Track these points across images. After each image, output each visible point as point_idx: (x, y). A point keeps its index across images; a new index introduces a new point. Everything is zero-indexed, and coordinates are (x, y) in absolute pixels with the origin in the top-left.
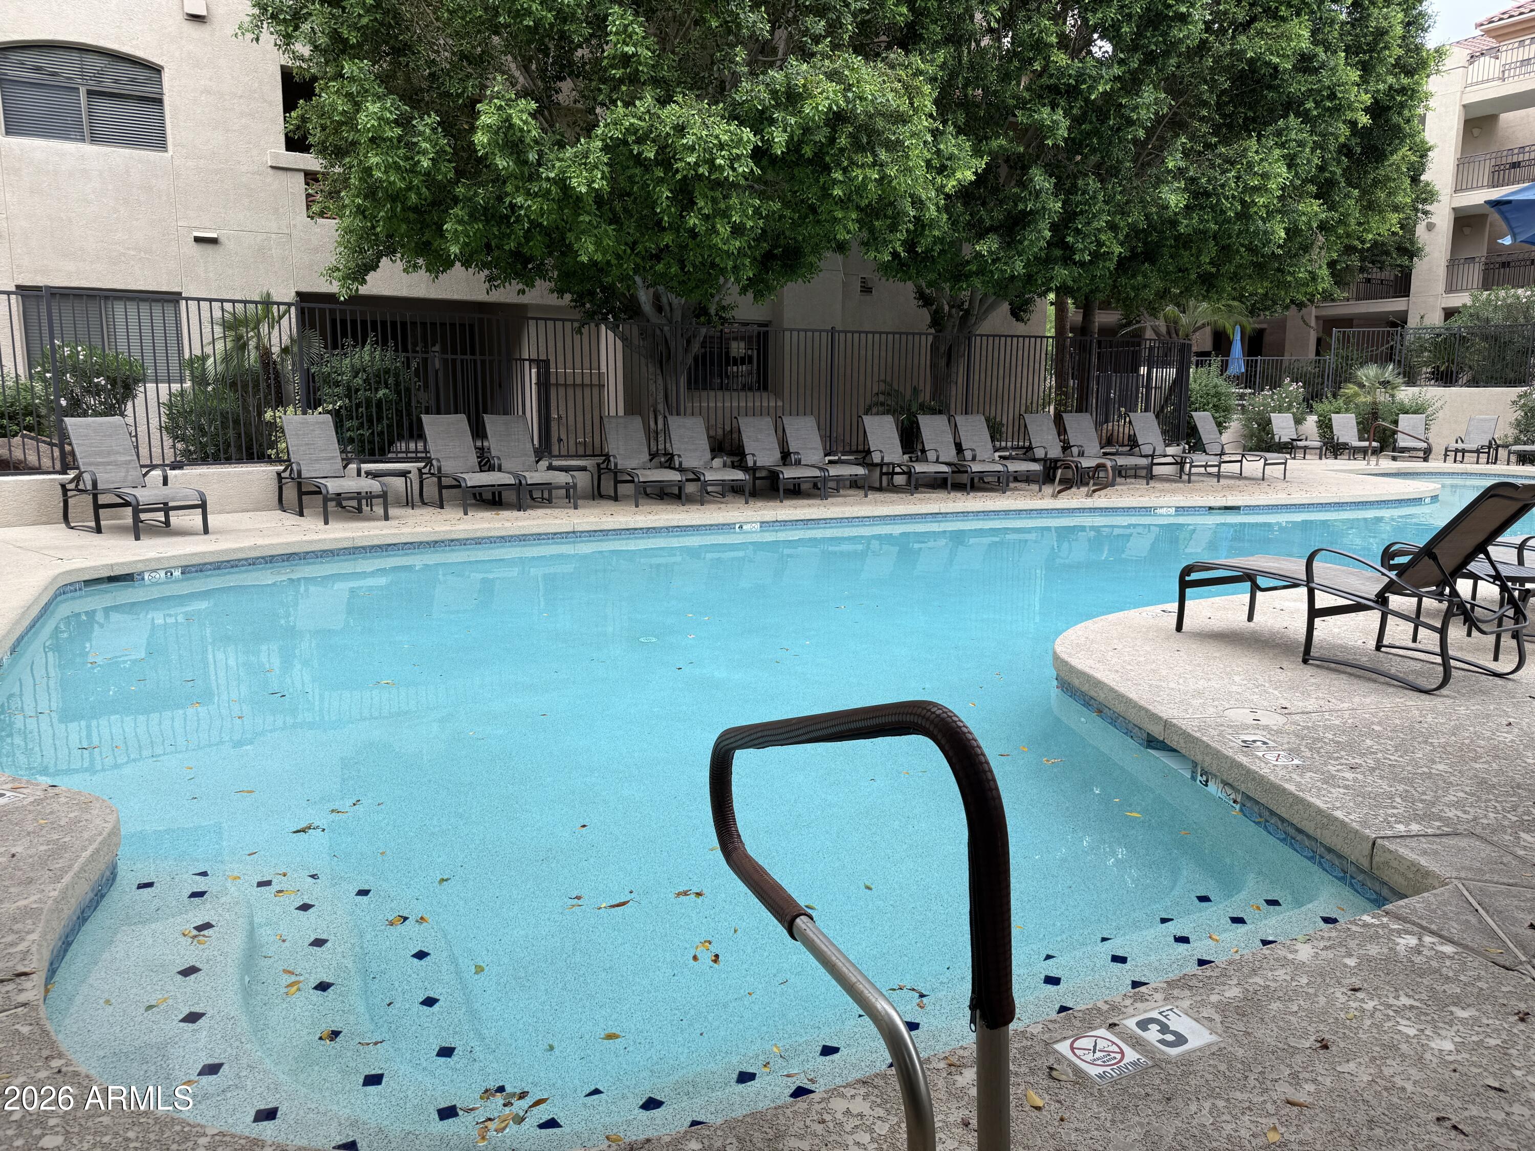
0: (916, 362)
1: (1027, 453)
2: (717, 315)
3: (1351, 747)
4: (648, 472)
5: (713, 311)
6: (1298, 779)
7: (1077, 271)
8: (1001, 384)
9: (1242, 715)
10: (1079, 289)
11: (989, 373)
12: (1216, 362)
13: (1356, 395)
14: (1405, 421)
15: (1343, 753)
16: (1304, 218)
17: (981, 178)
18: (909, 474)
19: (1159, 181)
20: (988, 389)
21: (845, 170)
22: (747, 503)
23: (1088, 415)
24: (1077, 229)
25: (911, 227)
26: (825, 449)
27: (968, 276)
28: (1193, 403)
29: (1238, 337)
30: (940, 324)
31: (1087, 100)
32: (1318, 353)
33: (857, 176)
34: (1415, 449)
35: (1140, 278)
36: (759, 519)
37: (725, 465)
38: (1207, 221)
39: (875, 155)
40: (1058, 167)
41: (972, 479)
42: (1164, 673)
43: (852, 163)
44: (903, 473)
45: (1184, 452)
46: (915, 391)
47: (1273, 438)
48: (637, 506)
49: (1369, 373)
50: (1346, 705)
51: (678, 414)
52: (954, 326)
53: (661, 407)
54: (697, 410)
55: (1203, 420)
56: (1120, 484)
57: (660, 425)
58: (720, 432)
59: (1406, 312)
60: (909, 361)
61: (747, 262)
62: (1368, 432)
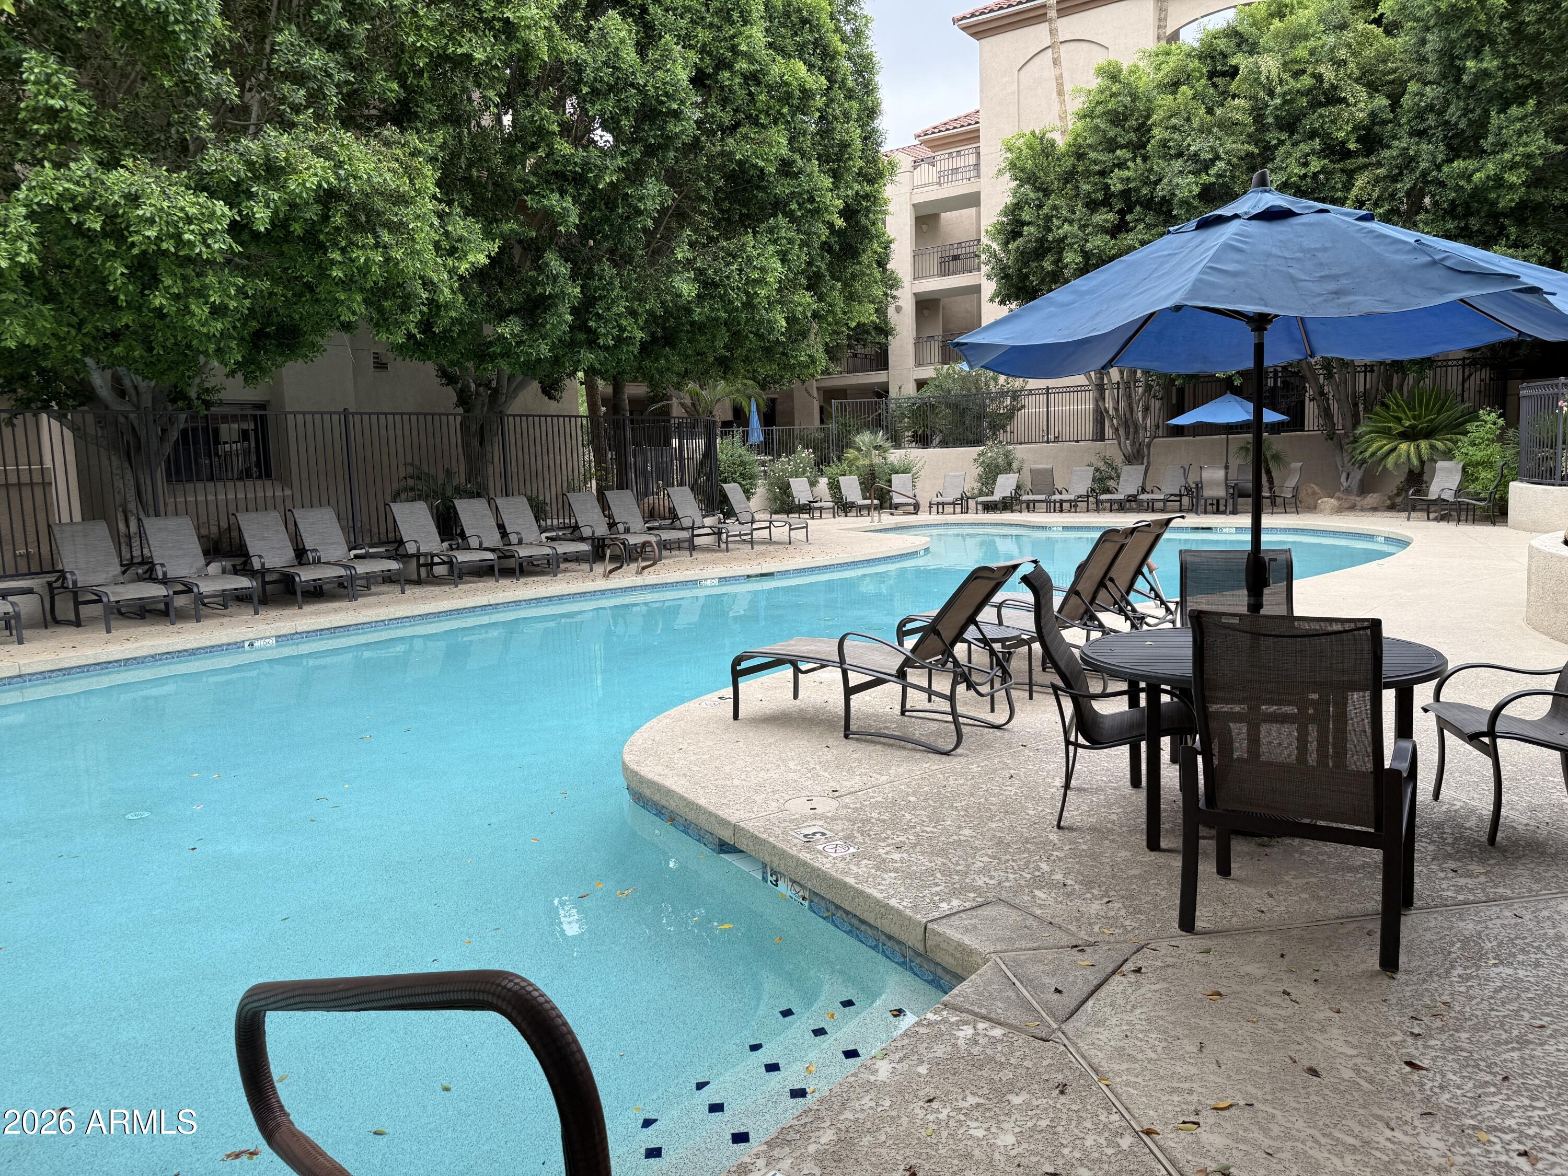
0: (446, 440)
1: (574, 531)
2: (198, 398)
3: (894, 824)
4: (120, 589)
5: (193, 395)
6: (856, 870)
7: (603, 355)
8: (539, 463)
9: (799, 806)
10: (607, 371)
11: (526, 450)
12: (738, 432)
13: (856, 459)
14: (898, 481)
15: (889, 832)
16: (800, 308)
17: (494, 261)
18: (450, 563)
19: (670, 272)
20: (527, 467)
21: (343, 250)
22: (256, 613)
23: (629, 492)
24: (598, 314)
25: (425, 309)
26: (348, 542)
27: (493, 358)
28: (722, 473)
29: (754, 408)
30: (467, 403)
31: (594, 188)
32: (822, 422)
33: (358, 257)
34: (906, 504)
35: (662, 362)
36: (274, 633)
37: (224, 571)
38: (718, 310)
39: (376, 236)
40: (573, 251)
41: (521, 565)
42: (727, 769)
43: (351, 243)
44: (443, 563)
45: (720, 522)
46: (448, 473)
47: (793, 500)
48: (109, 631)
49: (864, 439)
50: (884, 778)
51: (157, 515)
52: (483, 405)
53: (132, 506)
54: (181, 507)
55: (733, 490)
56: (666, 558)
57: (133, 528)
58: (214, 530)
59: (886, 384)
60: (438, 440)
61: (233, 344)
62: (869, 491)
